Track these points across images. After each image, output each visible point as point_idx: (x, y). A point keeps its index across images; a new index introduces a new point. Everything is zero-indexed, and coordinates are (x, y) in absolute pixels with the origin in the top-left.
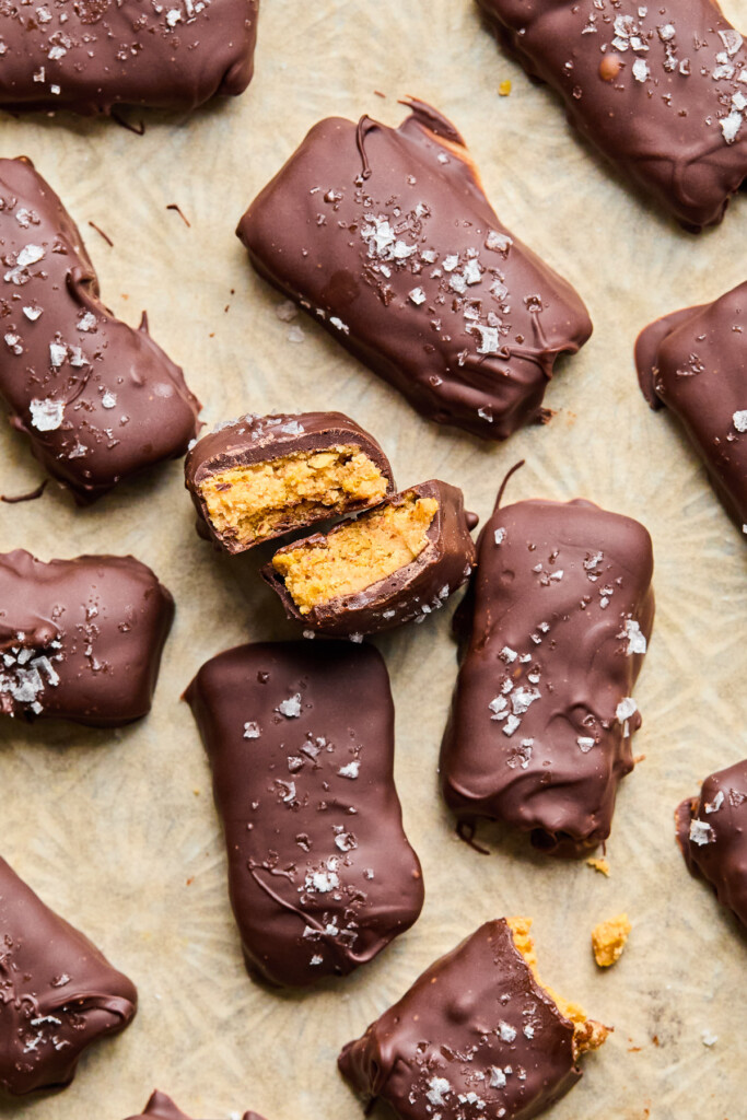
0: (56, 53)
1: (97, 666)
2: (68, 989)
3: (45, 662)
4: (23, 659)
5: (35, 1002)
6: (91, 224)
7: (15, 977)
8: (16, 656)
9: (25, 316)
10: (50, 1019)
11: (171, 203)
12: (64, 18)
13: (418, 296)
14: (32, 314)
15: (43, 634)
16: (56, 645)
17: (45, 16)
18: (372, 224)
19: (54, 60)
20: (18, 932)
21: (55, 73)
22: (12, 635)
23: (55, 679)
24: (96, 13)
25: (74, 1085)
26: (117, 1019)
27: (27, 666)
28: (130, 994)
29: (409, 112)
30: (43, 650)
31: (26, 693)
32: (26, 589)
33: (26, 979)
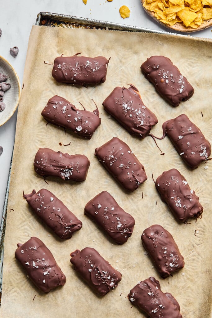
0: (75, 75)
1: (78, 172)
2: (72, 222)
3: (70, 171)
4: (67, 170)
5: (66, 224)
6: (79, 102)
7: (63, 220)
8: (66, 170)
9: (68, 116)
10: (69, 227)
11: (92, 99)
12: (77, 70)
13: (131, 116)
14: (69, 116)
15: (70, 167)
16: (72, 168)
17: (74, 69)
18: (124, 104)
19: (75, 76)
20: (64, 214)
21: (75, 78)
22: (65, 167)
23: (71, 174)
24: (82, 69)
25: (71, 238)
26: (79, 228)
27: (67, 172)
28: (81, 224)
29: (130, 86)
30: (70, 169)
31: (67, 176)
32: (68, 159)
33: (65, 221)
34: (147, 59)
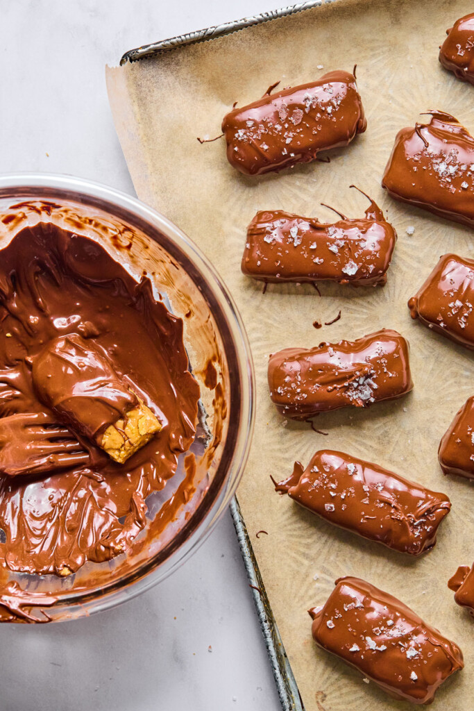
0: (288, 141)
1: (390, 375)
2: (423, 506)
3: (370, 381)
4: (361, 382)
5: (413, 516)
6: (322, 204)
7: (402, 509)
8: (358, 382)
9: (313, 249)
10: (421, 520)
11: (350, 185)
13: (465, 185)
14: (314, 246)
15: (366, 369)
16: (372, 372)
18: (437, 163)
19: (288, 144)
20: (396, 491)
21: (291, 150)
22: (354, 374)
23: (375, 386)
26: (445, 510)
27: (363, 385)
28: (447, 499)
29: (431, 116)
30: (368, 376)
31: (366, 396)
34: (447, 32)
